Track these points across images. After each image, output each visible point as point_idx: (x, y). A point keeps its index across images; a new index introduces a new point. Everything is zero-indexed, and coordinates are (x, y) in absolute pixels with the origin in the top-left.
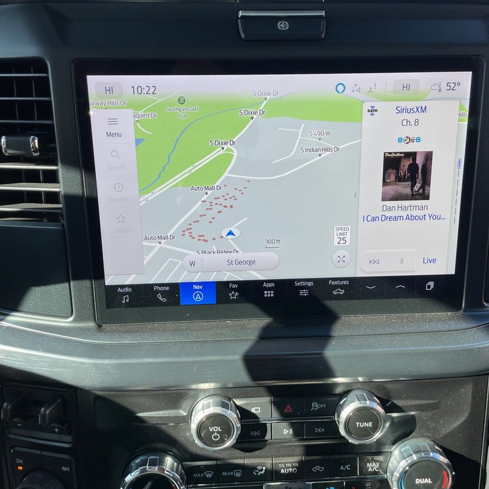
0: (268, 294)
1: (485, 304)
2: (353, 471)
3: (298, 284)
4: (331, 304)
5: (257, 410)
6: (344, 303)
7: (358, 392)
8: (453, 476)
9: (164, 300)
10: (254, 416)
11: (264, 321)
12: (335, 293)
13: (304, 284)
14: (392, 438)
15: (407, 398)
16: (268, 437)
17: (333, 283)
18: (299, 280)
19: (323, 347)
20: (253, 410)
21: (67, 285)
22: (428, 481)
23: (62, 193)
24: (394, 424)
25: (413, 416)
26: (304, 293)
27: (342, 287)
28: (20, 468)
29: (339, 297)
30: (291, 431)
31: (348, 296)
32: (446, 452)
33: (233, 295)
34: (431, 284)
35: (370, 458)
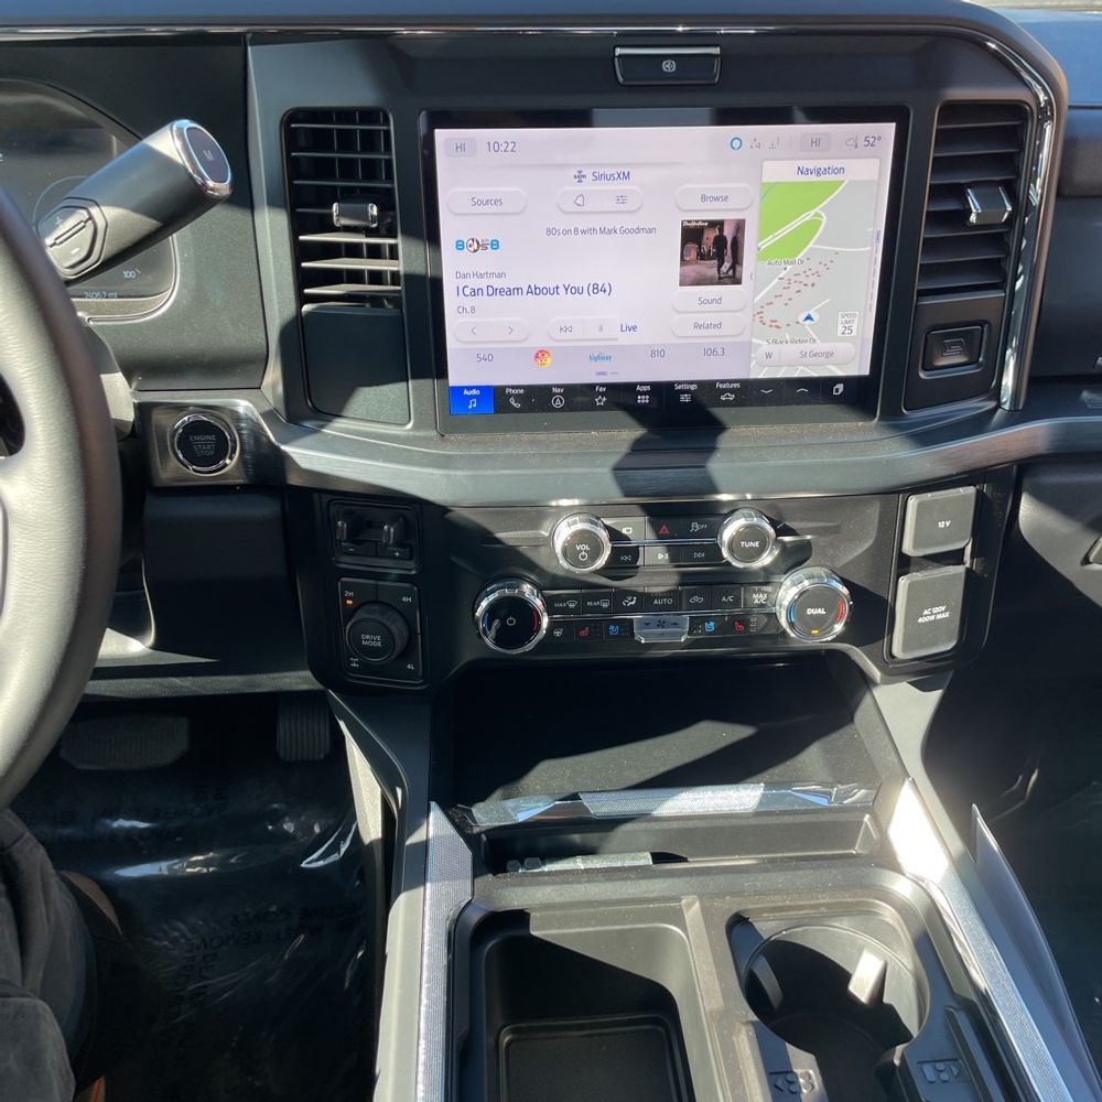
0: (643, 400)
1: (904, 411)
2: (736, 603)
3: (679, 387)
4: (718, 412)
5: (628, 531)
6: (733, 411)
7: (745, 511)
8: (850, 606)
9: (518, 406)
10: (626, 538)
11: (638, 432)
12: (723, 398)
13: (686, 387)
14: (783, 567)
15: (802, 520)
16: (640, 562)
17: (721, 386)
18: (680, 383)
19: (706, 459)
20: (624, 531)
21: (404, 384)
22: (821, 611)
23: (402, 273)
24: (786, 550)
25: (809, 541)
26: (685, 398)
27: (732, 391)
28: (349, 602)
29: (727, 404)
30: (667, 556)
31: (737, 403)
32: (845, 582)
33: (600, 401)
34: (840, 387)
35: (756, 588)
